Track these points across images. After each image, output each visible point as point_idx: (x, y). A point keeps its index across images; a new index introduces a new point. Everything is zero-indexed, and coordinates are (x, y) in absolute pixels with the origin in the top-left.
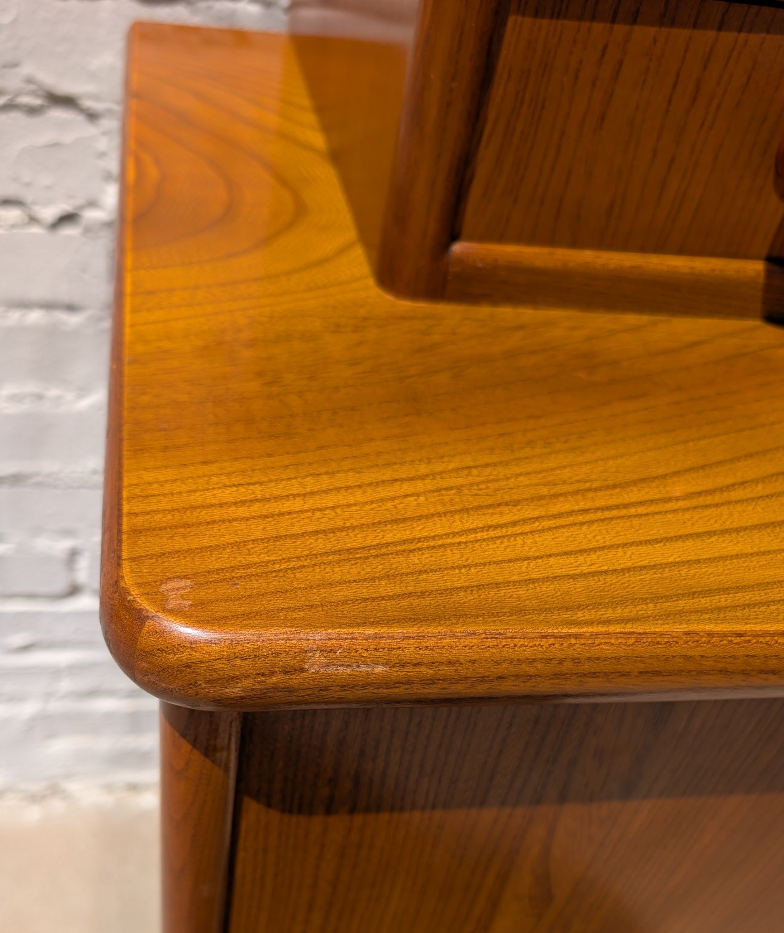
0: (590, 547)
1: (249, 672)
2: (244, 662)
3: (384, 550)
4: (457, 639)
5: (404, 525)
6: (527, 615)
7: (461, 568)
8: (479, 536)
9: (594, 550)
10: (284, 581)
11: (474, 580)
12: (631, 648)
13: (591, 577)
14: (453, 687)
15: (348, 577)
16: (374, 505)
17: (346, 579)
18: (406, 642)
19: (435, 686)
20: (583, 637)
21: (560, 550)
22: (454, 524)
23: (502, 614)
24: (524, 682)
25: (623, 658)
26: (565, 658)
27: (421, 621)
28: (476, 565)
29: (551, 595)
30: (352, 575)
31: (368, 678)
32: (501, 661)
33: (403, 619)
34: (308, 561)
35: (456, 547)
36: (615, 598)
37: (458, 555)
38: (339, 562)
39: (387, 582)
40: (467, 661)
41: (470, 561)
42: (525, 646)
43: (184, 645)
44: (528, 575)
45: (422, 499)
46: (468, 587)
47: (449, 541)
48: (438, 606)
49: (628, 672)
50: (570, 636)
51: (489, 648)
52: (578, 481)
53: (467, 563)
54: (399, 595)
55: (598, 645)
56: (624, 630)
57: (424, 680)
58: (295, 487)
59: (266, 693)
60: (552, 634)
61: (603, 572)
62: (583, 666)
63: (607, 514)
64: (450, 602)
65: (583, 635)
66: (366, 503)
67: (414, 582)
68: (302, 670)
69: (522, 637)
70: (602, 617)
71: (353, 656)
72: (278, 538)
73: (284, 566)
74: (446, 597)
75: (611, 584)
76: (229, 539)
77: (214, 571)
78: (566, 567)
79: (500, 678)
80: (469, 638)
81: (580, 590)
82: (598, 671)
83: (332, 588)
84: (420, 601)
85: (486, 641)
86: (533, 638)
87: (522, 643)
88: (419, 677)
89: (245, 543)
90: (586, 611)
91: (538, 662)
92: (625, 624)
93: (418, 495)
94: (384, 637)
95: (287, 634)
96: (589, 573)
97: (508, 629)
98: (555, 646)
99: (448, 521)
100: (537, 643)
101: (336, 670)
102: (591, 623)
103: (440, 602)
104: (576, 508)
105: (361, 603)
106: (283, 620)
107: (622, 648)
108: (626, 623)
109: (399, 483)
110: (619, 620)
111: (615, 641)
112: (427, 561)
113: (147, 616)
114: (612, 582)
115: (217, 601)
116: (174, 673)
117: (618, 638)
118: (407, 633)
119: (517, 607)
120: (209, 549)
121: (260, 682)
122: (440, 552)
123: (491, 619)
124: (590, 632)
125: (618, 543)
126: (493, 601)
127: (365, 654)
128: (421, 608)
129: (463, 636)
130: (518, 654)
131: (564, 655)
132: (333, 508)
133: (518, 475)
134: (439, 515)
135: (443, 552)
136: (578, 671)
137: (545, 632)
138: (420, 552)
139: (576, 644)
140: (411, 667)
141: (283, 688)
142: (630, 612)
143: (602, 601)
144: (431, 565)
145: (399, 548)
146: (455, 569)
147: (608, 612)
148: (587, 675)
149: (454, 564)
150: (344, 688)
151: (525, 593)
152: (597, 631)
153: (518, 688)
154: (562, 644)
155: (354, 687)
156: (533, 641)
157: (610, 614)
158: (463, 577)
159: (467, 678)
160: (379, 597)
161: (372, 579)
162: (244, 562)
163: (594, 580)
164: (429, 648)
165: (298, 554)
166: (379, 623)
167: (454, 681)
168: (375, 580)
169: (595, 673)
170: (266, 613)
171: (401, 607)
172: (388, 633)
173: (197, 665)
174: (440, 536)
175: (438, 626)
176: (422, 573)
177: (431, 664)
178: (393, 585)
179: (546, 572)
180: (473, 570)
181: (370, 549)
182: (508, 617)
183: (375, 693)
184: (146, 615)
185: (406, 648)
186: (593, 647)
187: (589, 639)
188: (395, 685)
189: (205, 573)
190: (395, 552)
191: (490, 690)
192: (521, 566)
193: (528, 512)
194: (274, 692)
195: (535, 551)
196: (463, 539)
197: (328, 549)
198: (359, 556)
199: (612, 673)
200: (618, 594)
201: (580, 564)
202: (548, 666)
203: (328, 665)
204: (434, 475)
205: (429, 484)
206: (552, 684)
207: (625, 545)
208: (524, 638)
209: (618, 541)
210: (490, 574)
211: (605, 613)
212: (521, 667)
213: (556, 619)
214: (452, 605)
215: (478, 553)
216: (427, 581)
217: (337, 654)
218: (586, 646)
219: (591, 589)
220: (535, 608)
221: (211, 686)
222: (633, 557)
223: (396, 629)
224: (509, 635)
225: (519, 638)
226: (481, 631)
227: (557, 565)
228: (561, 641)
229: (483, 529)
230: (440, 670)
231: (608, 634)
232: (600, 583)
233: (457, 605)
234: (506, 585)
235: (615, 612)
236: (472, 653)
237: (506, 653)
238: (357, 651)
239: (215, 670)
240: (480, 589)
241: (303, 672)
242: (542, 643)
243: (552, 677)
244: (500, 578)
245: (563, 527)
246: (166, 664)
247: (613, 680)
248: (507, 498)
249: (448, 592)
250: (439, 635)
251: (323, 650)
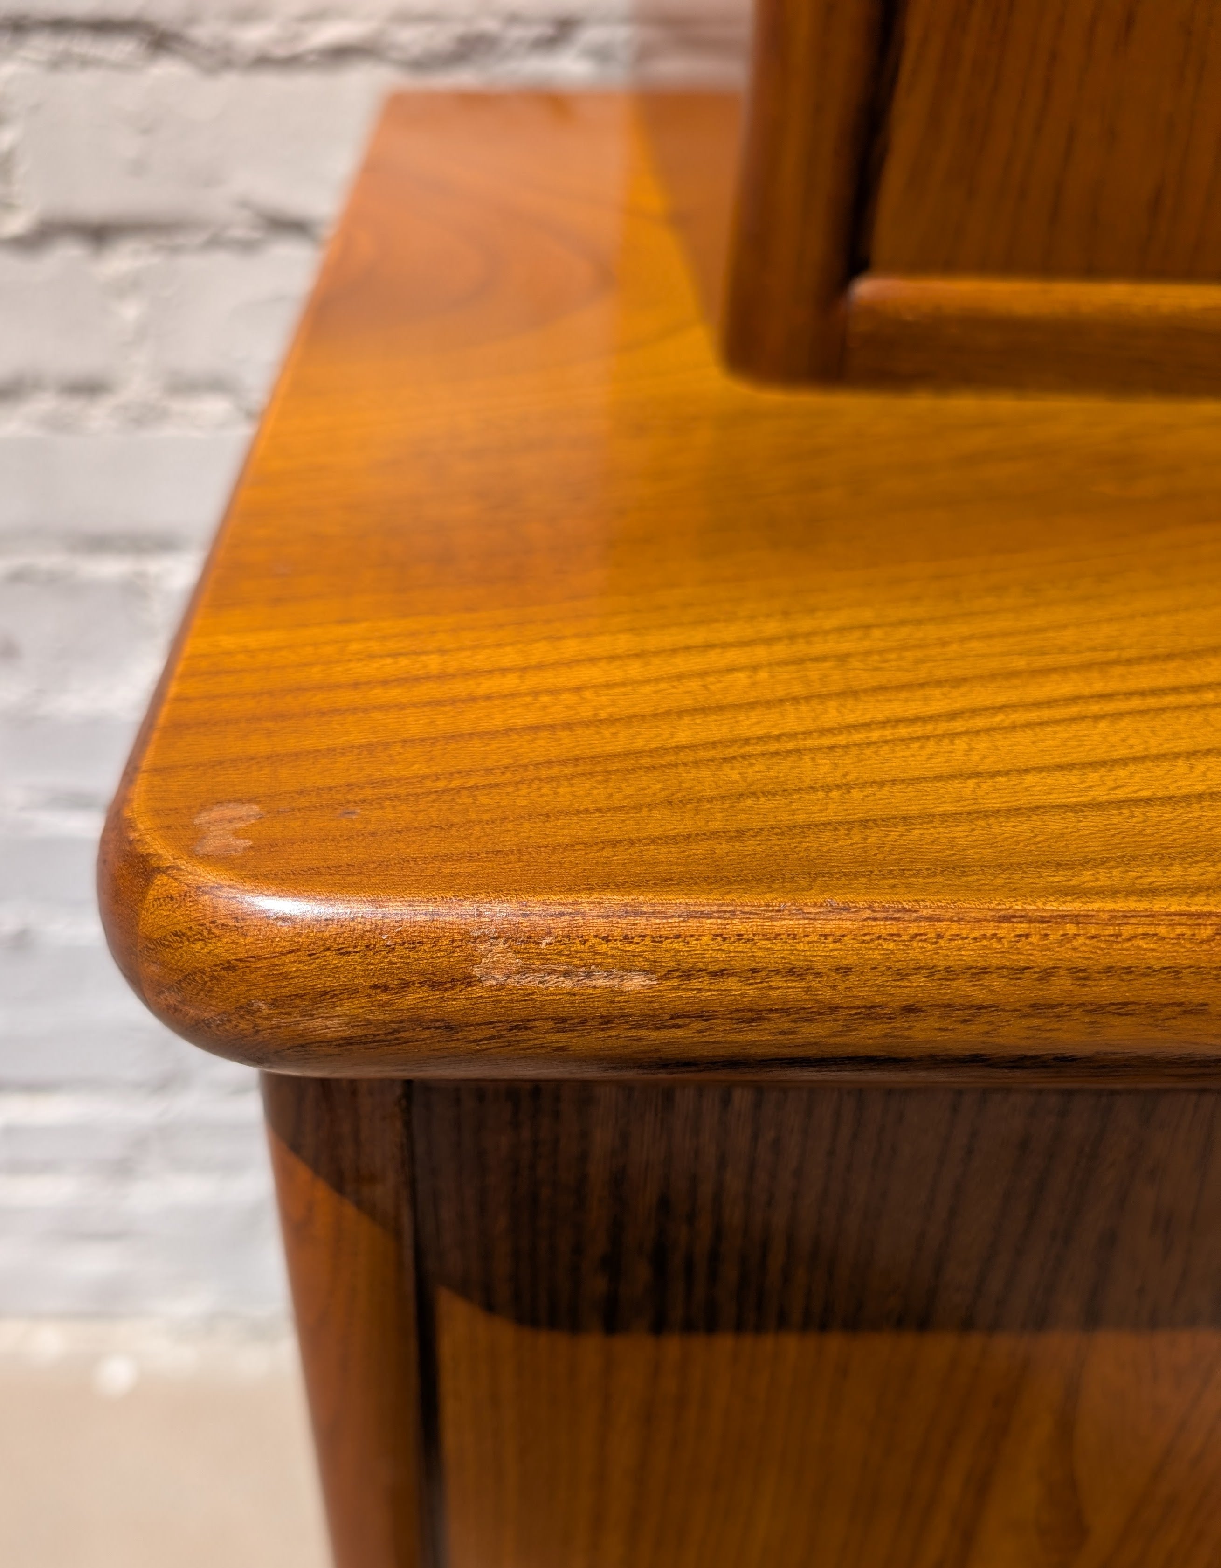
0: (1115, 758)
1: (356, 981)
2: (345, 958)
3: (669, 758)
4: (807, 919)
5: (719, 718)
6: (967, 876)
7: (830, 790)
8: (875, 735)
9: (1124, 762)
10: (449, 809)
11: (857, 811)
12: (1205, 947)
13: (1114, 808)
14: (804, 1030)
15: (586, 804)
16: (663, 686)
17: (579, 807)
18: (692, 923)
19: (765, 1025)
20: (1094, 921)
21: (1048, 760)
22: (825, 716)
23: (911, 873)
24: (965, 1021)
25: (1188, 971)
26: (1054, 968)
27: (730, 883)
28: (864, 785)
29: (1023, 841)
30: (594, 800)
31: (614, 1002)
32: (908, 971)
33: (692, 878)
34: (508, 775)
35: (824, 753)
36: (1167, 848)
37: (827, 767)
38: (572, 779)
39: (666, 811)
40: (830, 970)
41: (849, 778)
42: (963, 938)
43: (223, 921)
44: (974, 804)
45: (763, 675)
46: (840, 823)
47: (809, 743)
48: (771, 856)
49: (1202, 1005)
50: (1064, 917)
51: (881, 942)
52: (1093, 649)
53: (844, 781)
54: (689, 836)
55: (1129, 940)
56: (1188, 909)
57: (737, 1011)
58: (510, 656)
59: (397, 1031)
60: (1023, 914)
61: (1141, 800)
62: (1095, 986)
63: (1152, 702)
64: (798, 849)
65: (1093, 916)
66: (647, 681)
67: (724, 814)
68: (468, 980)
69: (955, 919)
70: (1137, 882)
71: (577, 952)
72: (453, 737)
73: (455, 783)
74: (790, 841)
75: (1159, 822)
76: (357, 737)
77: (313, 791)
78: (1060, 791)
79: (909, 1009)
80: (833, 917)
81: (1088, 832)
82: (1131, 1000)
83: (547, 821)
84: (733, 846)
85: (872, 926)
86: (979, 921)
87: (953, 932)
88: (726, 1002)
89: (387, 745)
90: (1101, 871)
91: (994, 975)
92: (1190, 897)
93: (755, 668)
94: (645, 913)
95: (435, 902)
96: (1110, 803)
97: (923, 901)
98: (1030, 940)
99: (813, 710)
100: (989, 932)
101: (541, 982)
102: (1114, 893)
103: (777, 848)
104: (1087, 691)
105: (604, 848)
106: (433, 876)
107: (1184, 947)
108: (1193, 895)
109: (718, 651)
110: (1176, 888)
111: (1168, 933)
112: (759, 777)
113: (158, 868)
114: (1161, 819)
115: (305, 841)
116: (206, 983)
117: (1174, 924)
118: (695, 905)
119: (946, 861)
120: (312, 756)
121: (381, 1005)
122: (788, 763)
123: (887, 881)
124: (1109, 911)
125: (1176, 750)
126: (893, 849)
127: (604, 948)
128: (734, 859)
129: (820, 913)
130: (947, 955)
131: (1050, 959)
132: (578, 689)
133: (964, 639)
134: (795, 700)
135: (794, 762)
136: (1085, 999)
137: (1007, 909)
138: (746, 762)
139: (1079, 935)
140: (706, 978)
141: (432, 1021)
142: (1202, 874)
143: (1137, 853)
144: (766, 785)
145: (703, 754)
146: (818, 791)
147: (1151, 873)
148: (1108, 1009)
149: (816, 783)
150: (562, 1025)
151: (967, 836)
152: (1125, 909)
153: (952, 1035)
154: (1046, 935)
155: (584, 1021)
156: (979, 928)
157: (1155, 876)
158: (832, 806)
159: (834, 1009)
160: (645, 839)
161: (634, 808)
162: (377, 775)
163: (1120, 814)
164: (744, 937)
165: (489, 763)
166: (636, 886)
167: (809, 1015)
168: (641, 809)
169: (1125, 1004)
170: (400, 863)
171: (689, 856)
172: (653, 905)
173: (249, 964)
174: (792, 736)
175: (765, 893)
176: (745, 797)
177: (749, 974)
178: (679, 818)
179: (1014, 799)
180: (855, 793)
181: (641, 757)
182: (924, 878)
183: (632, 1039)
184: (155, 866)
185: (692, 936)
186: (1118, 942)
187: (1106, 924)
188: (673, 1021)
189: (293, 795)
190: (692, 762)
191: (891, 1040)
192: (961, 788)
193: (982, 696)
194: (414, 1030)
195: (994, 762)
196: (841, 740)
197: (552, 755)
198: (615, 768)
199: (1166, 1005)
200: (1175, 840)
201: (1090, 787)
202: (1015, 985)
203: (525, 970)
204: (792, 637)
205: (781, 651)
206: (1029, 1028)
207: (1191, 754)
208: (960, 920)
209: (1176, 747)
210: (893, 800)
211: (1145, 874)
212: (955, 984)
213: (1032, 883)
214: (802, 854)
215: (870, 765)
216: (753, 812)
217: (543, 946)
218: (1101, 941)
219: (1114, 831)
220: (985, 864)
221: (281, 1013)
222: (1210, 775)
223: (671, 897)
224: (925, 913)
225: (947, 920)
226: (861, 905)
227: (1040, 788)
228: (1043, 929)
229: (884, 724)
230: (771, 988)
231: (1152, 916)
232: (1135, 820)
233: (814, 855)
234: (926, 820)
235: (1169, 873)
236: (840, 950)
237: (918, 953)
238: (585, 942)
239: (286, 976)
240: (866, 827)
241: (470, 985)
242: (1001, 933)
243: (1029, 1010)
244: (914, 807)
245: (1057, 722)
246: (191, 964)
247: (1167, 1023)
248: (940, 673)
249: (796, 831)
250: (767, 911)
251: (510, 938)
